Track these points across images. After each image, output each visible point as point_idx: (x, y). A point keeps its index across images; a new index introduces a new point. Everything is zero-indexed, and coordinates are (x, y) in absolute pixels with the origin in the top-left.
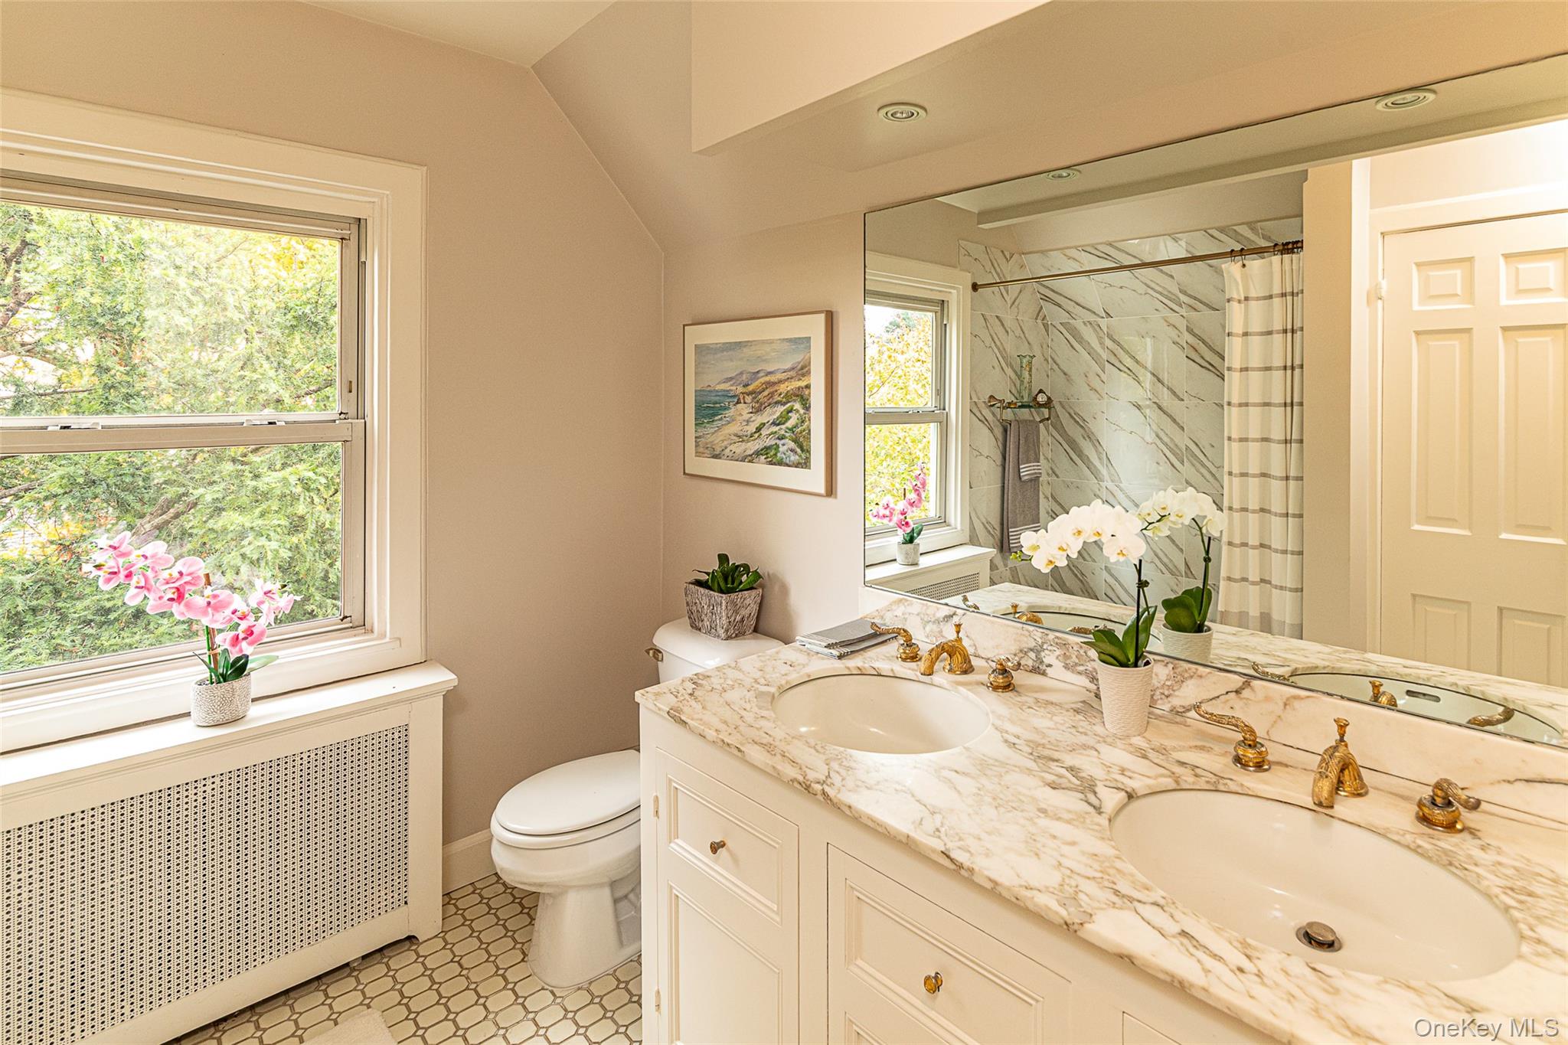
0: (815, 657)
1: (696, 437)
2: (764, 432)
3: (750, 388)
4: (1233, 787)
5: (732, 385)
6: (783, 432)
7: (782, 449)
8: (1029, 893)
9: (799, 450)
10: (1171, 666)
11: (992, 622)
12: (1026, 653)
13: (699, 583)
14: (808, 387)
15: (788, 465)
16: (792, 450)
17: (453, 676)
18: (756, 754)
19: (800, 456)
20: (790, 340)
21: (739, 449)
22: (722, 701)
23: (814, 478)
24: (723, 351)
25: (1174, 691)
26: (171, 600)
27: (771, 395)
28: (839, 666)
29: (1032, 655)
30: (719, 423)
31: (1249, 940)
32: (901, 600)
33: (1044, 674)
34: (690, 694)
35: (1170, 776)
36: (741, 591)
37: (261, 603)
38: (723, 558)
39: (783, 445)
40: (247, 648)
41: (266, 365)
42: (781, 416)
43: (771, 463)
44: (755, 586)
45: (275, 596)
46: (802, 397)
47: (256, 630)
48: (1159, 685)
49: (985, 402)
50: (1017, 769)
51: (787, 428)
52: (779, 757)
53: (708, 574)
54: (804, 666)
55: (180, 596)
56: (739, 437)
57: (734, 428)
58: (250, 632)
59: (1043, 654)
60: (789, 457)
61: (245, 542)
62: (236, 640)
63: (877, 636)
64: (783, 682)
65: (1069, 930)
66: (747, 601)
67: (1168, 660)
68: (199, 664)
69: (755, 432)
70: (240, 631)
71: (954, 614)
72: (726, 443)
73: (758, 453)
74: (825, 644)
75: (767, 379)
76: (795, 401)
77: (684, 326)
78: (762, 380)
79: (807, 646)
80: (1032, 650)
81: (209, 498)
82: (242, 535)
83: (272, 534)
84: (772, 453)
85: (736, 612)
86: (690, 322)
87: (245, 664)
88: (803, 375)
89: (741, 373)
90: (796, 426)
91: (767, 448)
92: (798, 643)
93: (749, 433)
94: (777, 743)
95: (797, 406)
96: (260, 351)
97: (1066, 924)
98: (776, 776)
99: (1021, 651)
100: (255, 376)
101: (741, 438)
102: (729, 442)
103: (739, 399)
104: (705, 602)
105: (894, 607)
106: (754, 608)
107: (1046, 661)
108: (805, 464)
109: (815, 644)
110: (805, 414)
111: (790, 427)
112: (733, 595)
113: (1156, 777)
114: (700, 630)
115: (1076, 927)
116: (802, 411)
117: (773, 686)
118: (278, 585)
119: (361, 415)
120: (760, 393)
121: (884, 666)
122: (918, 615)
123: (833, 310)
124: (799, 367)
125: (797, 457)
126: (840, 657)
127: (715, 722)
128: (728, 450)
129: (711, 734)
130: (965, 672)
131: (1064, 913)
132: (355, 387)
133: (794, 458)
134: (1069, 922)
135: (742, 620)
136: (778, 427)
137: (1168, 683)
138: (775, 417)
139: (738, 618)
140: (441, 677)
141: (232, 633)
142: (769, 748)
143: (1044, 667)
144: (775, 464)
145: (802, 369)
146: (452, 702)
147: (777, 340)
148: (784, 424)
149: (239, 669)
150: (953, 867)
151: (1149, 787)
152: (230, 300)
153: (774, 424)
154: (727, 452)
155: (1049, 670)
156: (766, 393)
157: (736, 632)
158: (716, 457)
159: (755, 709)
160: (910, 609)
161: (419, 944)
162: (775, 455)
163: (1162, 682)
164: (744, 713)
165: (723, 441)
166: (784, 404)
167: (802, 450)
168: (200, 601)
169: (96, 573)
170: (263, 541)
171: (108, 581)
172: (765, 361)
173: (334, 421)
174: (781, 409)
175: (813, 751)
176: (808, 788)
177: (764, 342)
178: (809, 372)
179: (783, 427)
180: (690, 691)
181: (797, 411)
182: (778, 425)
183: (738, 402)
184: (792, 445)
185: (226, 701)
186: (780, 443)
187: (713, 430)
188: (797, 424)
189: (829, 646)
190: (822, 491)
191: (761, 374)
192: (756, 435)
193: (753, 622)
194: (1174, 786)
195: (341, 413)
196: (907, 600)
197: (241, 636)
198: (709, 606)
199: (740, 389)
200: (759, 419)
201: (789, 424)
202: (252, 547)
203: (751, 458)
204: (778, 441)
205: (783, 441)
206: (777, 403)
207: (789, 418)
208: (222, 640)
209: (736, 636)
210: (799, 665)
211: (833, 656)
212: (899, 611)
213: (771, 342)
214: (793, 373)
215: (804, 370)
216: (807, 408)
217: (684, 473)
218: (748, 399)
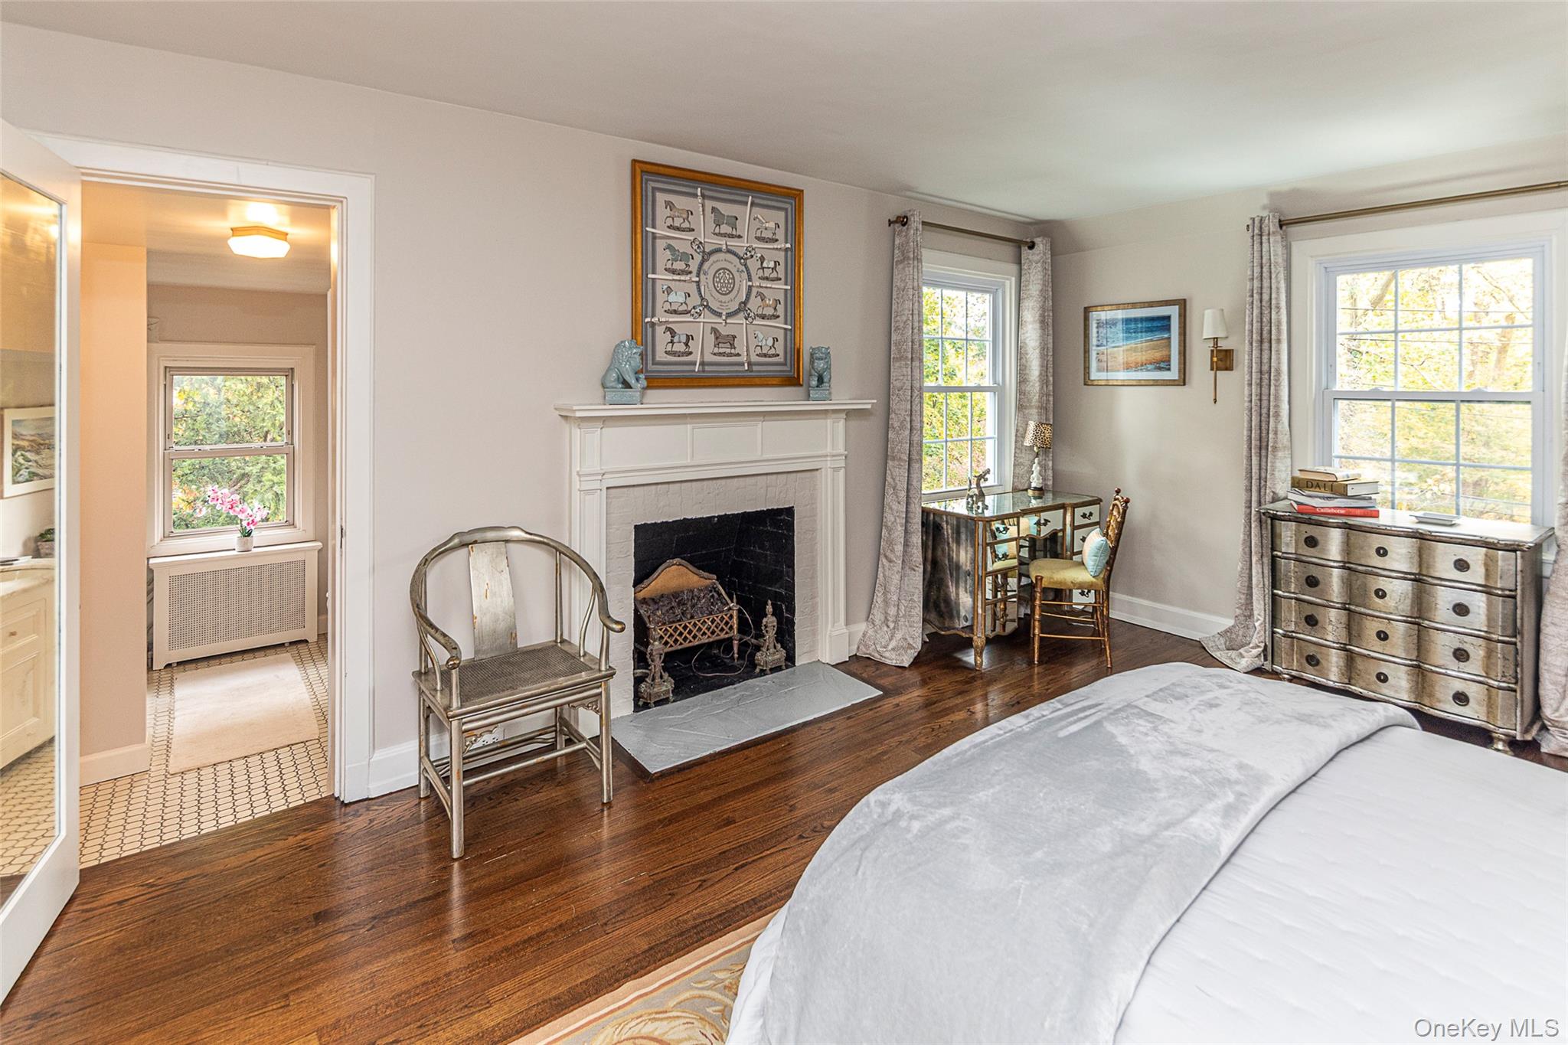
17: (320, 544)
40: (253, 527)
41: (280, 406)
47: (255, 521)
55: (232, 508)
58: (253, 521)
62: (248, 524)
68: (238, 533)
70: (250, 521)
81: (254, 471)
87: (251, 533)
96: (277, 398)
100: (275, 413)
141: (247, 522)
149: (249, 534)
161: (309, 643)
168: (238, 509)
185: (246, 545)
197: (250, 523)
208: (244, 523)
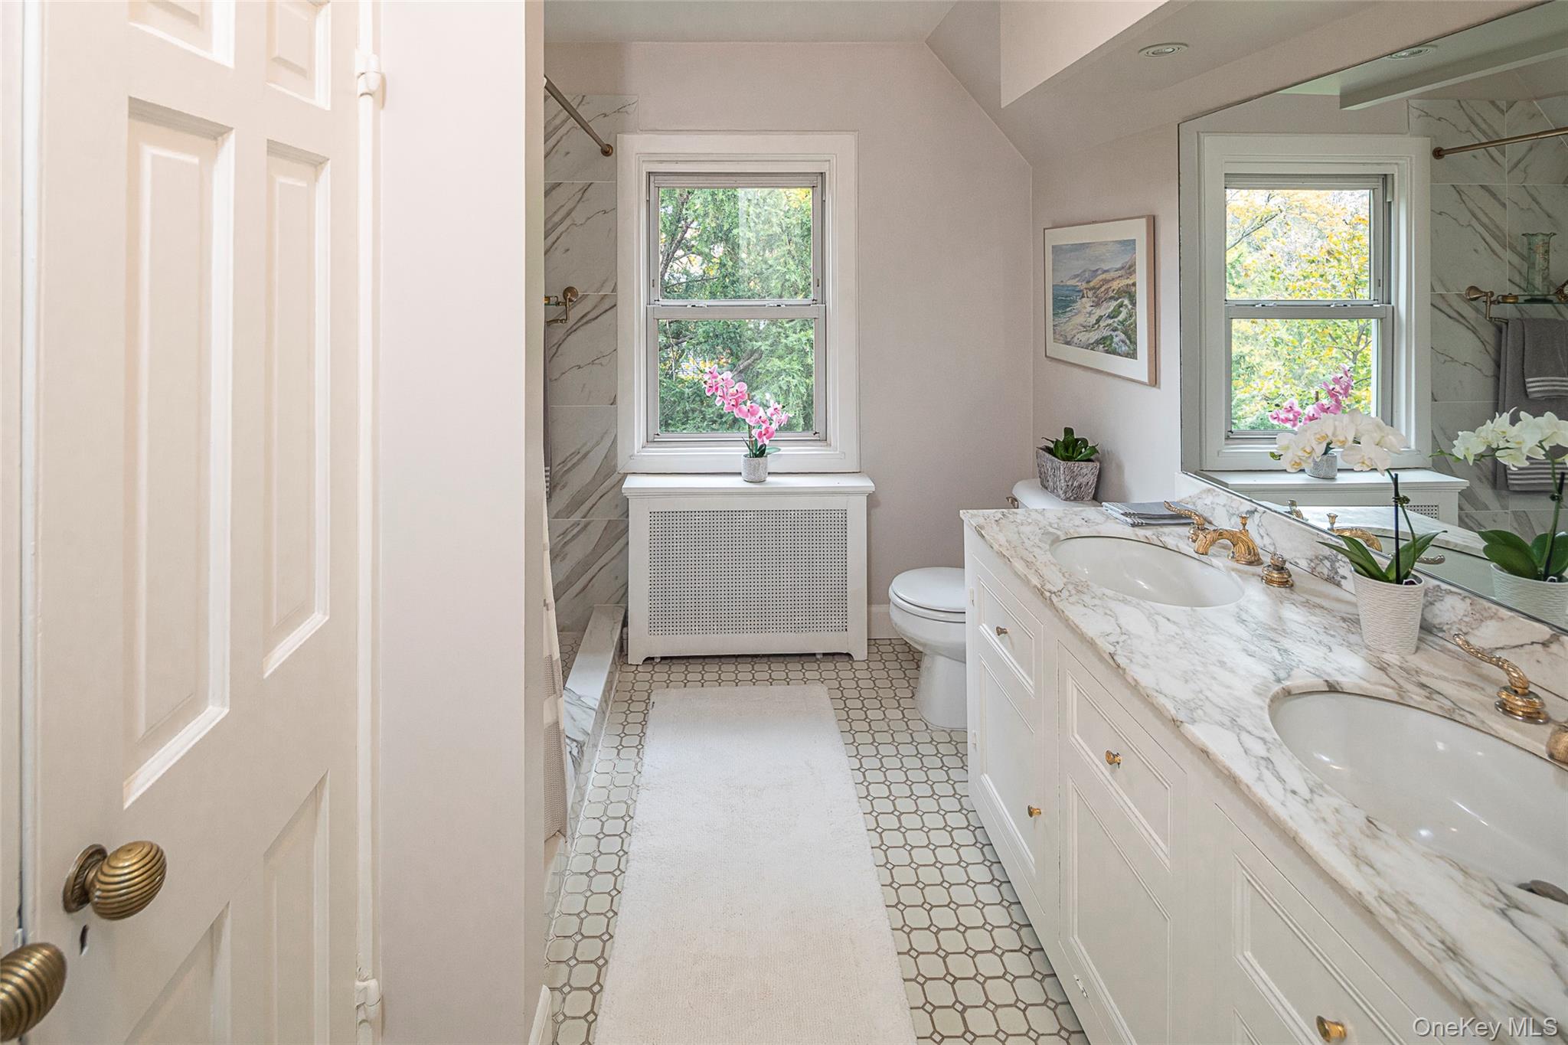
0: (1113, 521)
1: (1054, 326)
2: (1102, 324)
3: (1092, 284)
4: (1471, 720)
5: (1078, 281)
6: (1116, 325)
7: (1116, 340)
8: (1155, 694)
9: (1128, 342)
10: (1468, 601)
11: (1290, 524)
12: (1321, 560)
13: (1048, 450)
14: (1134, 284)
15: (1120, 355)
16: (1123, 342)
17: (873, 485)
18: (1019, 566)
19: (1129, 347)
20: (1120, 242)
21: (1084, 337)
22: (1016, 529)
23: (1138, 368)
24: (1071, 251)
25: (1472, 629)
26: (733, 405)
27: (1107, 290)
28: (1129, 532)
29: (1328, 564)
30: (1069, 314)
31: (1326, 786)
32: (1209, 490)
33: (1339, 585)
34: (996, 521)
35: (1393, 688)
36: (1078, 461)
37: (772, 415)
38: (1069, 431)
39: (1116, 336)
40: (766, 441)
42: (1114, 310)
43: (1107, 352)
44: (1092, 457)
45: (780, 412)
46: (1130, 293)
47: (770, 430)
48: (1456, 620)
49: (1459, 295)
50: (1227, 635)
51: (1119, 321)
52: (1033, 571)
53: (1052, 442)
54: (1098, 524)
55: (737, 405)
56: (1084, 327)
57: (1080, 319)
58: (767, 432)
59: (1337, 565)
60: (1121, 347)
61: (781, 378)
62: (760, 435)
63: (1178, 517)
64: (1072, 531)
65: (1176, 724)
66: (1085, 471)
67: (1467, 594)
68: (744, 446)
69: (1096, 324)
70: (763, 430)
71: (1256, 510)
72: (1074, 332)
73: (1098, 342)
74: (1122, 512)
75: (1104, 276)
76: (1124, 297)
77: (1044, 229)
78: (1100, 277)
79: (1110, 511)
80: (1327, 558)
82: (779, 374)
83: (795, 375)
84: (1108, 343)
85: (1074, 478)
86: (1050, 226)
87: (765, 450)
88: (1131, 274)
89: (1085, 271)
90: (1125, 320)
91: (1104, 338)
92: (1104, 508)
93: (1091, 324)
94: (1038, 563)
95: (1126, 302)
97: (1173, 719)
98: (1026, 581)
99: (1317, 558)
101: (1087, 328)
102: (1077, 331)
103: (1083, 294)
104: (1049, 464)
105: (1204, 496)
106: (1092, 479)
107: (1341, 571)
108: (1133, 355)
109: (1115, 511)
110: (1132, 309)
111: (1121, 320)
112: (1069, 463)
113: (1376, 683)
114: (1047, 488)
115: (1179, 723)
116: (1130, 307)
117: (1061, 531)
118: (781, 406)
119: (824, 302)
120: (1099, 288)
121: (1170, 542)
122: (1224, 506)
123: (1156, 214)
124: (1127, 266)
125: (1127, 348)
126: (1133, 525)
127: (1003, 541)
128: (1076, 338)
129: (996, 546)
130: (1250, 563)
131: (1173, 712)
132: (821, 283)
133: (1124, 348)
134: (1176, 719)
135: (1080, 486)
136: (1112, 321)
137: (1466, 619)
138: (1110, 310)
139: (1076, 484)
140: (866, 484)
141: (759, 430)
142: (1028, 564)
143: (1339, 578)
144: (1110, 353)
145: (1129, 268)
146: (872, 501)
147: (1111, 242)
148: (1116, 317)
149: (762, 452)
150: (1115, 665)
151: (1361, 688)
152: (774, 220)
153: (1110, 317)
154: (1075, 340)
155: (1343, 582)
156: (1103, 289)
157: (1075, 495)
158: (1068, 343)
159: (1037, 541)
160: (1217, 500)
161: (854, 661)
162: (1110, 344)
163: (1460, 618)
164: (1026, 541)
165: (1072, 330)
166: (1117, 299)
167: (1131, 342)
168: (745, 408)
169: (704, 386)
170: (790, 379)
171: (709, 391)
172: (1102, 261)
173: (810, 305)
174: (1114, 304)
175: (1061, 575)
176: (1042, 594)
177: (1101, 244)
178: (1134, 271)
179: (1116, 320)
180: (997, 519)
181: (1126, 306)
182: (1112, 318)
183: (1083, 297)
184: (1123, 336)
185: (755, 469)
186: (1114, 334)
187: (1065, 320)
188: (1126, 318)
189: (1125, 514)
190: (1146, 380)
191: (1099, 272)
192: (1096, 326)
193: (1092, 491)
194: (1396, 698)
195: (813, 300)
196: (1214, 491)
197: (763, 433)
198: (1051, 469)
199: (1084, 285)
200: (1099, 312)
201: (1121, 317)
202: (784, 381)
203: (1092, 346)
204: (1111, 332)
205: (1116, 333)
206: (1111, 298)
207: (1120, 312)
208: (755, 434)
209: (1075, 499)
210: (1093, 522)
211: (1127, 523)
212: (1208, 500)
213: (1105, 244)
214: (1120, 273)
215: (1130, 269)
216: (1134, 304)
217: (1046, 356)
218: (1090, 294)
